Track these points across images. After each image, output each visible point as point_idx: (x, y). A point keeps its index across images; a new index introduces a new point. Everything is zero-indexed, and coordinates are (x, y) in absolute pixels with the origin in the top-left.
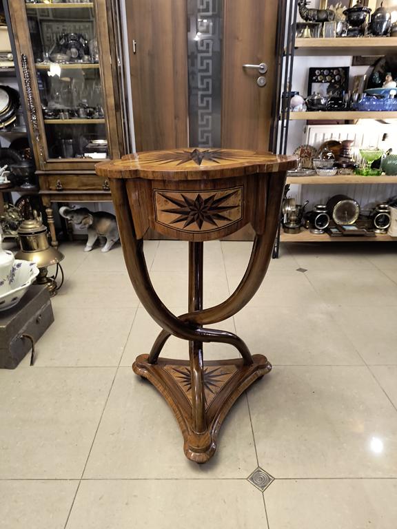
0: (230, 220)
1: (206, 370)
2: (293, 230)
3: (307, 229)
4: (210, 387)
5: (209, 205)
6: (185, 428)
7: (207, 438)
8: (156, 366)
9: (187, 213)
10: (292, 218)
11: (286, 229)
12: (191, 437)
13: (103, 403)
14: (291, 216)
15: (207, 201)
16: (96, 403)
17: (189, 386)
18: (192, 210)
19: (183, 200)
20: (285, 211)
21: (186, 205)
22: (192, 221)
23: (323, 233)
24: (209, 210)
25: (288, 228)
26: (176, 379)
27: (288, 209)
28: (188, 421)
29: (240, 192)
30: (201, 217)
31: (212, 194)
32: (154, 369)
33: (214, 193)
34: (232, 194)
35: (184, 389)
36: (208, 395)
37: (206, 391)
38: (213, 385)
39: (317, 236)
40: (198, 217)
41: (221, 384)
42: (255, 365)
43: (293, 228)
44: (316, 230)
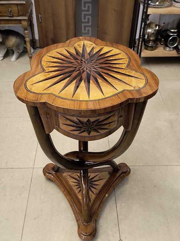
0: (109, 129)
1: (90, 176)
2: (151, 48)
3: (162, 45)
4: (93, 189)
5: (95, 124)
6: (78, 219)
7: (91, 227)
8: (58, 173)
9: (81, 128)
10: (151, 39)
11: (147, 47)
12: (82, 227)
13: (27, 196)
14: (150, 37)
15: (94, 122)
16: (22, 196)
17: (79, 189)
18: (84, 126)
19: (78, 121)
20: (147, 32)
21: (80, 124)
22: (84, 131)
23: (173, 50)
24: (94, 126)
25: (148, 46)
26: (72, 183)
27: (149, 31)
28: (80, 216)
29: (117, 113)
30: (90, 130)
31: (98, 118)
32: (57, 176)
33: (99, 118)
34: (111, 116)
35: (77, 191)
36: (91, 195)
37: (90, 192)
38: (94, 188)
39: (169, 52)
40: (88, 130)
41: (99, 188)
42: (120, 172)
43: (152, 47)
44: (168, 48)
